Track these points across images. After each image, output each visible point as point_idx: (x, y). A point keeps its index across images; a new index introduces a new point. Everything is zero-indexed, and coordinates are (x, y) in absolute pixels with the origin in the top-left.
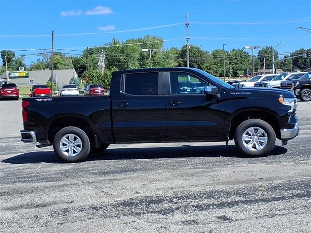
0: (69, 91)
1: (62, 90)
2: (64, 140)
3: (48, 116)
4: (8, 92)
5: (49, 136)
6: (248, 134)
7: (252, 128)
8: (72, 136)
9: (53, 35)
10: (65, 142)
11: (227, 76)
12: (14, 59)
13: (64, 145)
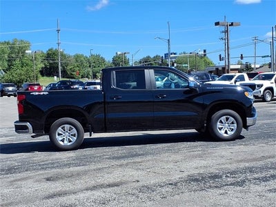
2: (60, 130)
3: (45, 109)
5: (45, 127)
6: (221, 122)
7: (225, 117)
8: (67, 127)
10: (60, 132)
11: (87, 77)
13: (59, 134)
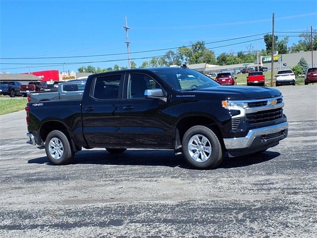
0: (284, 77)
1: (277, 76)
4: (223, 80)
7: (197, 136)
8: (56, 139)
9: (273, 18)
10: (52, 145)
12: (277, 42)
13: (52, 148)
